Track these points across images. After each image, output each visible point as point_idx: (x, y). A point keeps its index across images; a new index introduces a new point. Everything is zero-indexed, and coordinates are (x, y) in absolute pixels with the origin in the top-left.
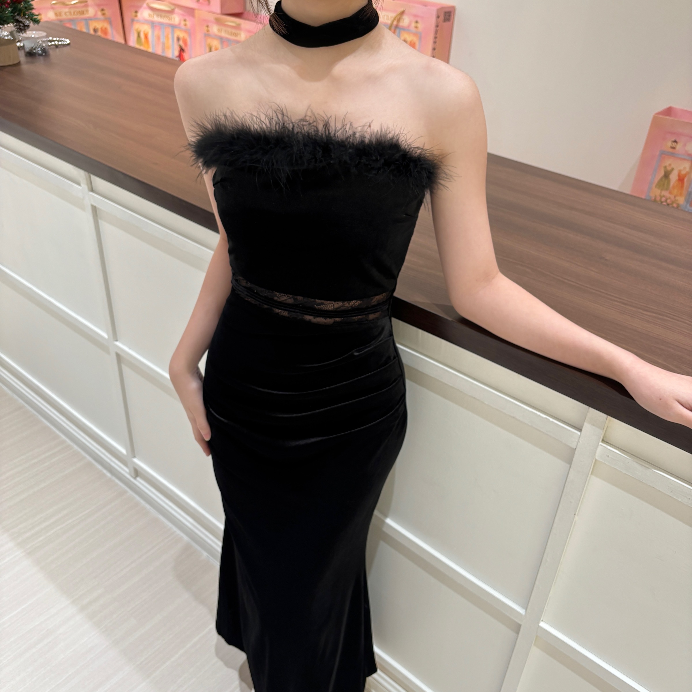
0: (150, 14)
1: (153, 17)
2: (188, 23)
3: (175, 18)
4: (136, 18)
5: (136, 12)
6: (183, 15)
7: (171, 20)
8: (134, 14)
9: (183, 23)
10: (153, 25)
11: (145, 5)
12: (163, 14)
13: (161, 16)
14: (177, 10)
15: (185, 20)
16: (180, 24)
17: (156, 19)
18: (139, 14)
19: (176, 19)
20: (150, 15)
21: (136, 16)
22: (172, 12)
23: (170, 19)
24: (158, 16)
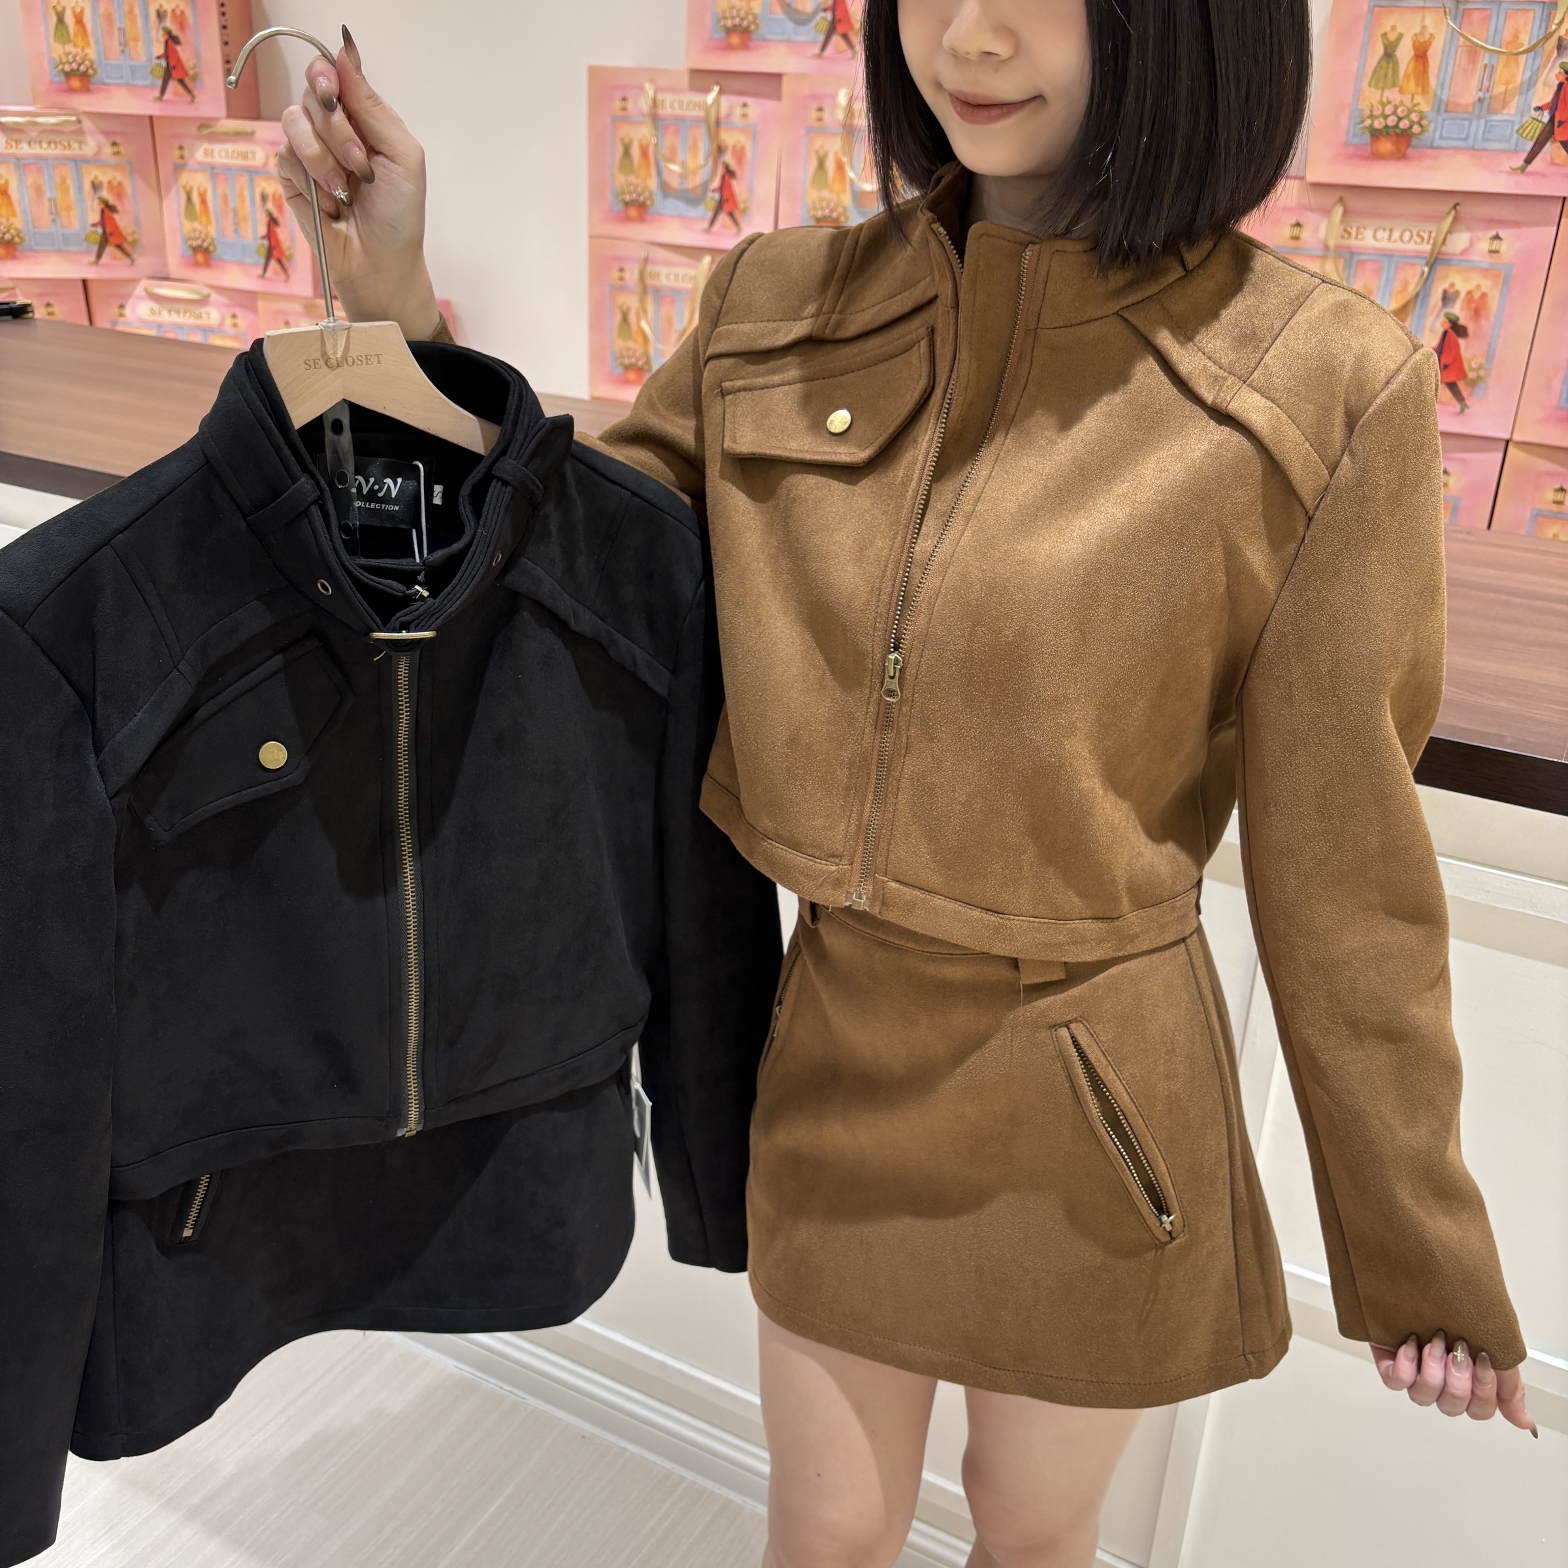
0: (152, 309)
1: (160, 314)
2: (241, 321)
3: (209, 314)
4: (121, 319)
5: (122, 307)
6: (228, 306)
7: (201, 317)
8: (117, 311)
9: (229, 321)
12: (182, 307)
14: (215, 297)
15: (234, 316)
16: (221, 324)
18: (128, 311)
19: (213, 315)
20: (152, 311)
21: (122, 315)
22: (204, 301)
23: (199, 316)
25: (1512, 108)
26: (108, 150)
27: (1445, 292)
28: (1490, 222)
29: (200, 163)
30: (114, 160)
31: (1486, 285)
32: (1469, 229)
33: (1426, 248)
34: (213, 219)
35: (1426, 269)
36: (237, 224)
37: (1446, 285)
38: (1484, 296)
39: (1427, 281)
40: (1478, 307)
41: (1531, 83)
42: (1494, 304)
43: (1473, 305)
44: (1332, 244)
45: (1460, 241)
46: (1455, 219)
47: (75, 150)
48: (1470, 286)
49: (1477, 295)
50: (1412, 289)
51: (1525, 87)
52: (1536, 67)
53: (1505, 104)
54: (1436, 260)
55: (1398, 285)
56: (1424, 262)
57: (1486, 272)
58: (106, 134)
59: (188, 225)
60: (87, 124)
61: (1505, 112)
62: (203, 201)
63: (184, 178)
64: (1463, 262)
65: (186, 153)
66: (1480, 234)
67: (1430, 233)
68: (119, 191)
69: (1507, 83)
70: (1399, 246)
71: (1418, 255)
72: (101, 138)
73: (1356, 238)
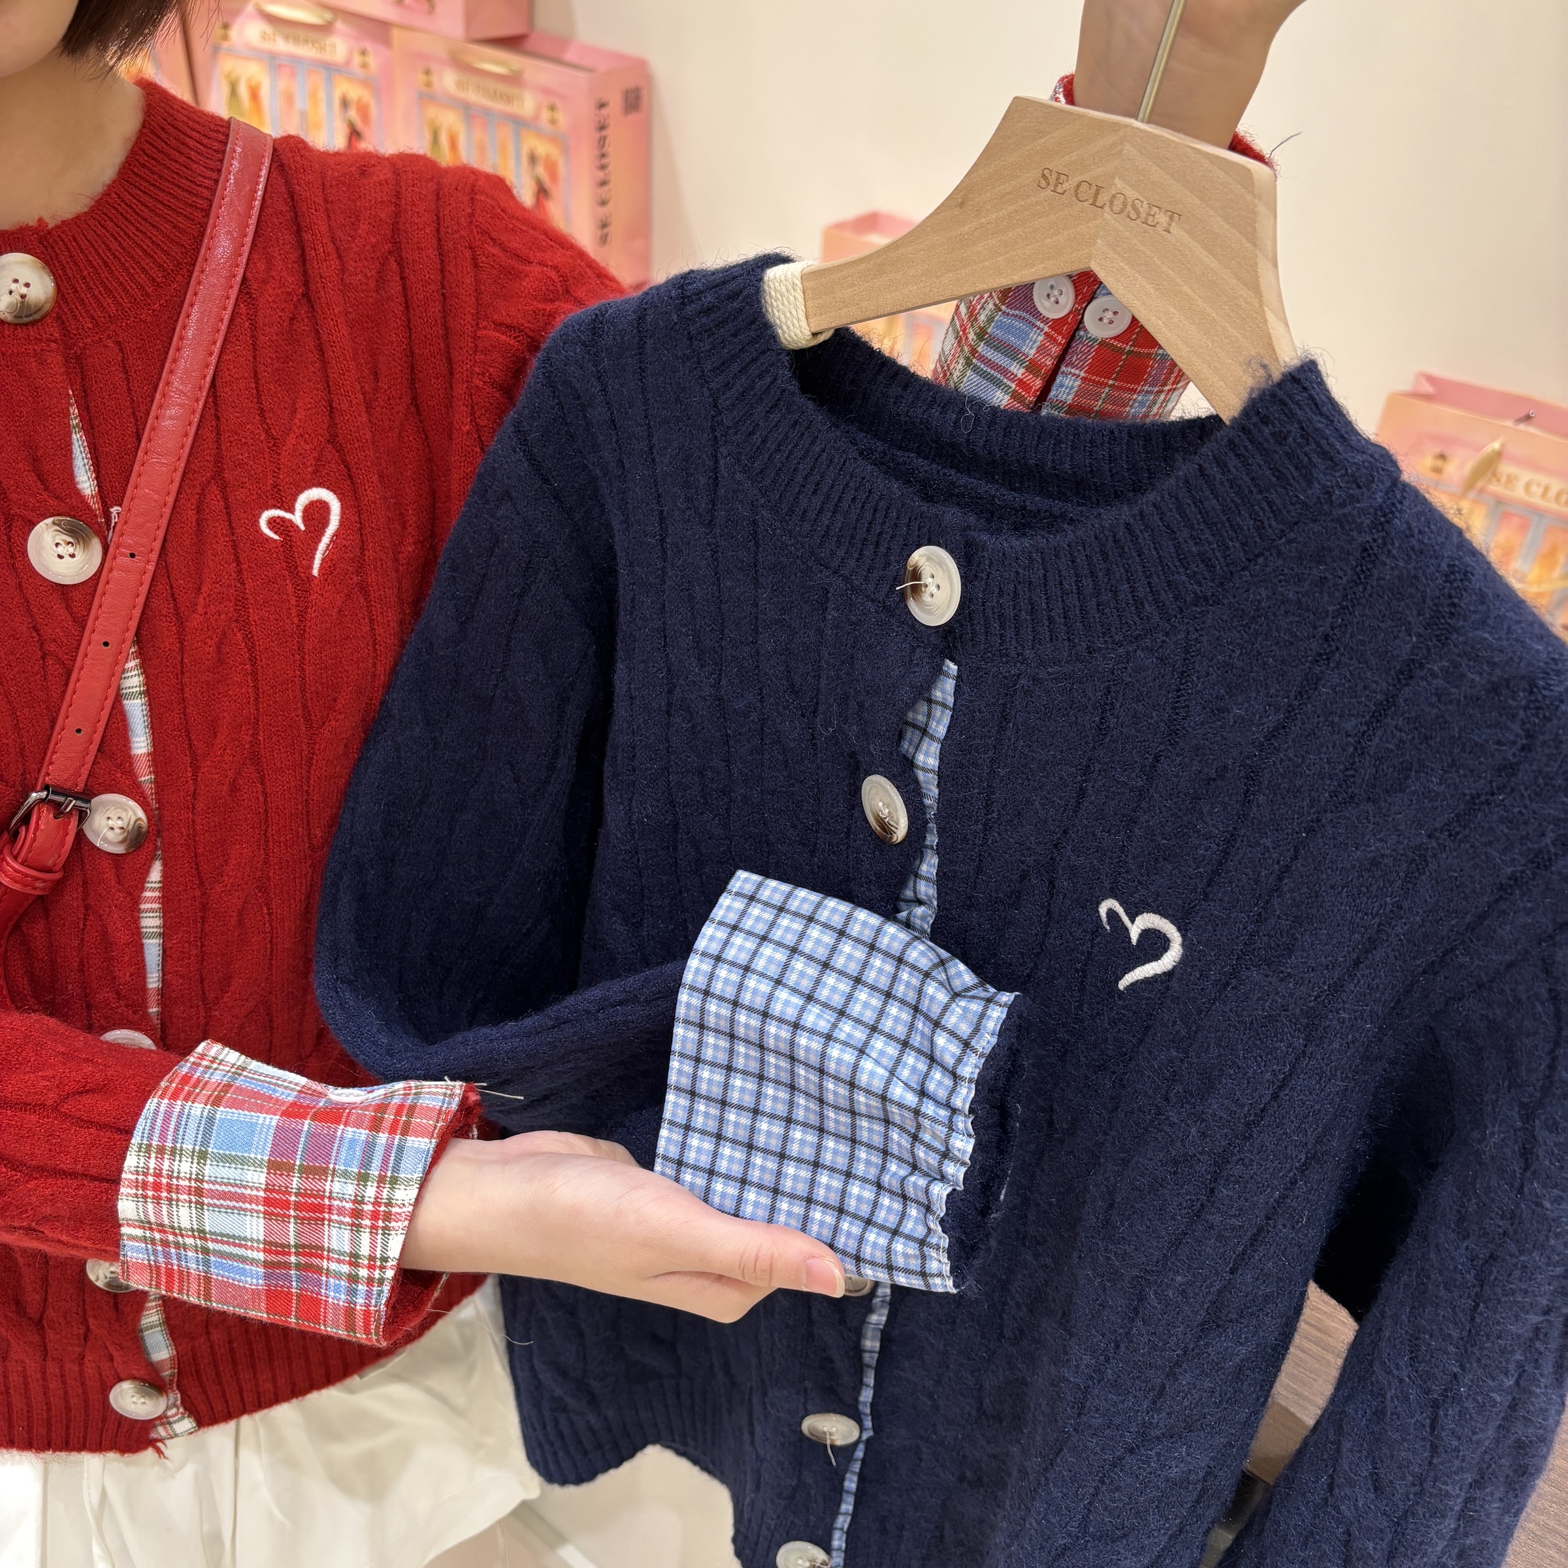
10: (274, 62)
11: (250, 8)
13: (296, 40)
17: (281, 45)
24: (287, 38)
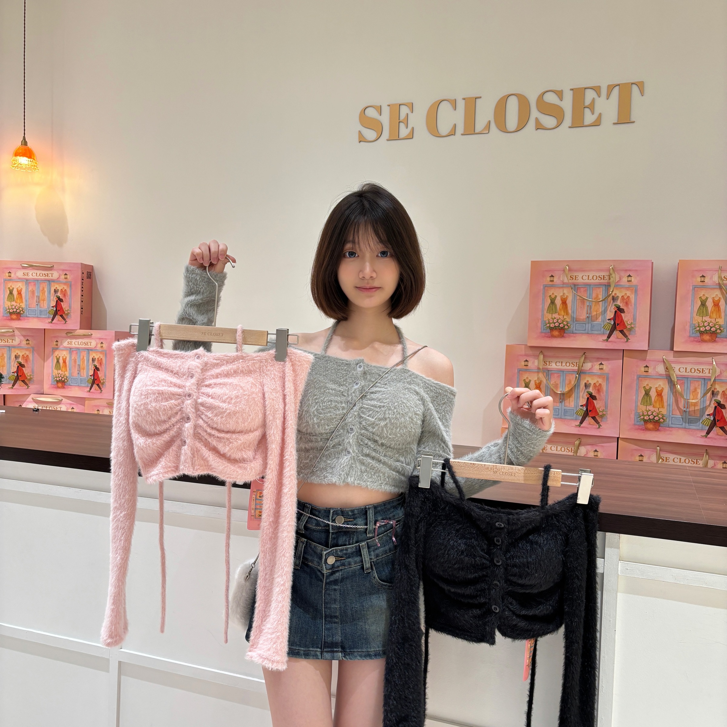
6: (71, 404)
9: (70, 410)
12: (48, 405)
14: (65, 400)
15: (73, 408)
19: (63, 408)
22: (59, 402)
25: (600, 319)
26: (24, 342)
27: (585, 383)
28: (598, 359)
29: (65, 347)
30: (27, 346)
31: (600, 381)
32: (591, 362)
33: (577, 368)
34: (68, 369)
35: (578, 376)
36: (79, 371)
37: (586, 382)
38: (600, 385)
39: (578, 380)
40: (599, 389)
41: (605, 311)
42: (604, 387)
43: (597, 388)
44: (541, 367)
45: (588, 366)
46: (585, 358)
47: (10, 343)
48: (595, 381)
49: (597, 385)
50: (573, 383)
51: (603, 313)
52: (606, 306)
53: (597, 319)
54: (580, 372)
55: (567, 382)
56: (576, 373)
57: (599, 376)
58: (24, 336)
59: (56, 372)
60: (17, 332)
61: (597, 321)
62: (64, 362)
63: (57, 353)
64: (590, 373)
65: (59, 344)
66: (595, 363)
67: (577, 363)
68: (26, 358)
69: (597, 311)
70: (565, 367)
71: (573, 371)
72: (22, 338)
73: (549, 365)
